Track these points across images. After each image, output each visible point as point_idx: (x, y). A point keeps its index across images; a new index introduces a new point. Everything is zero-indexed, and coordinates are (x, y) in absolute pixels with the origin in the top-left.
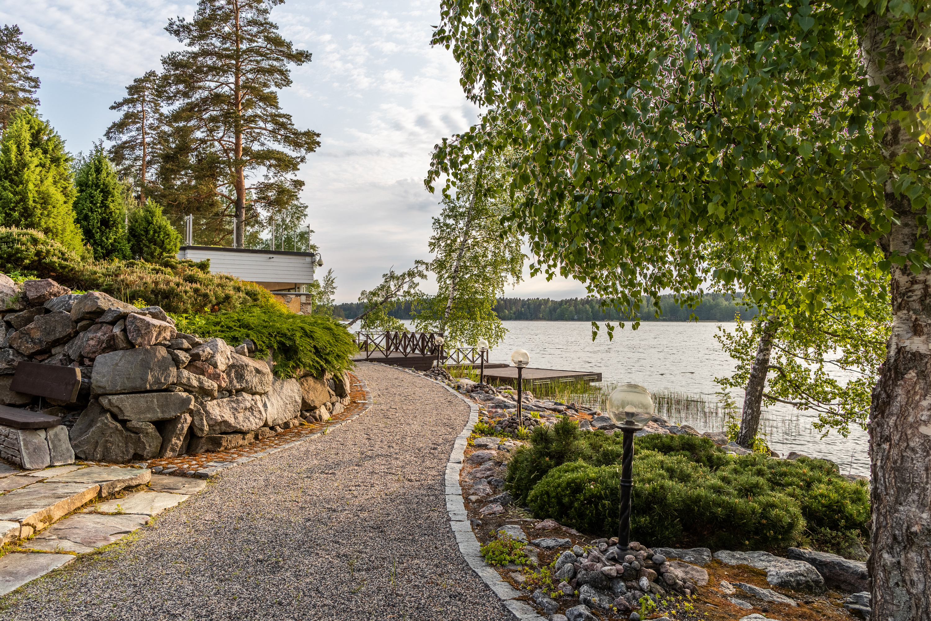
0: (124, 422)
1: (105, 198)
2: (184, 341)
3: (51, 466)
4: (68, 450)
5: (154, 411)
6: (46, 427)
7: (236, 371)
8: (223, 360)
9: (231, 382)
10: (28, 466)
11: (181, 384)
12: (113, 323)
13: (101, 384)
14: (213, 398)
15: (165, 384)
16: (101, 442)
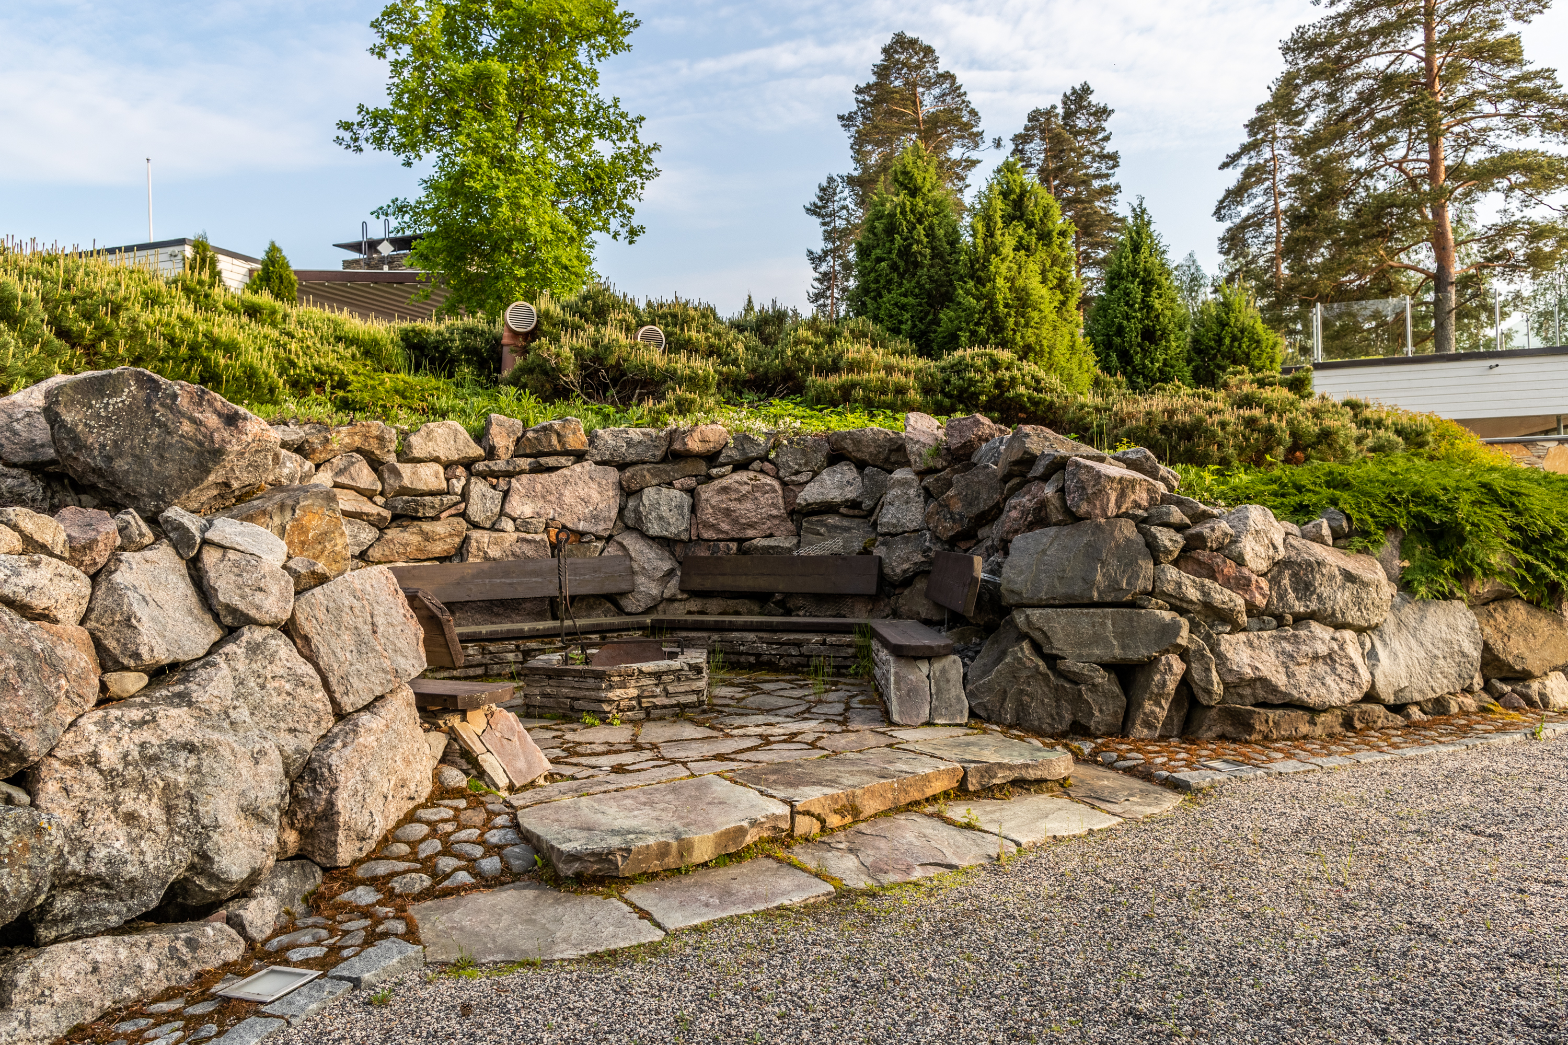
0: (1052, 660)
1: (1147, 292)
2: (1174, 508)
3: (929, 724)
4: (958, 699)
5: (1108, 645)
6: (929, 655)
7: (1294, 575)
8: (1261, 550)
9: (1282, 597)
10: (896, 718)
11: (1164, 595)
12: (1045, 478)
13: (1015, 587)
14: (1237, 628)
15: (1127, 591)
16: (1012, 691)
